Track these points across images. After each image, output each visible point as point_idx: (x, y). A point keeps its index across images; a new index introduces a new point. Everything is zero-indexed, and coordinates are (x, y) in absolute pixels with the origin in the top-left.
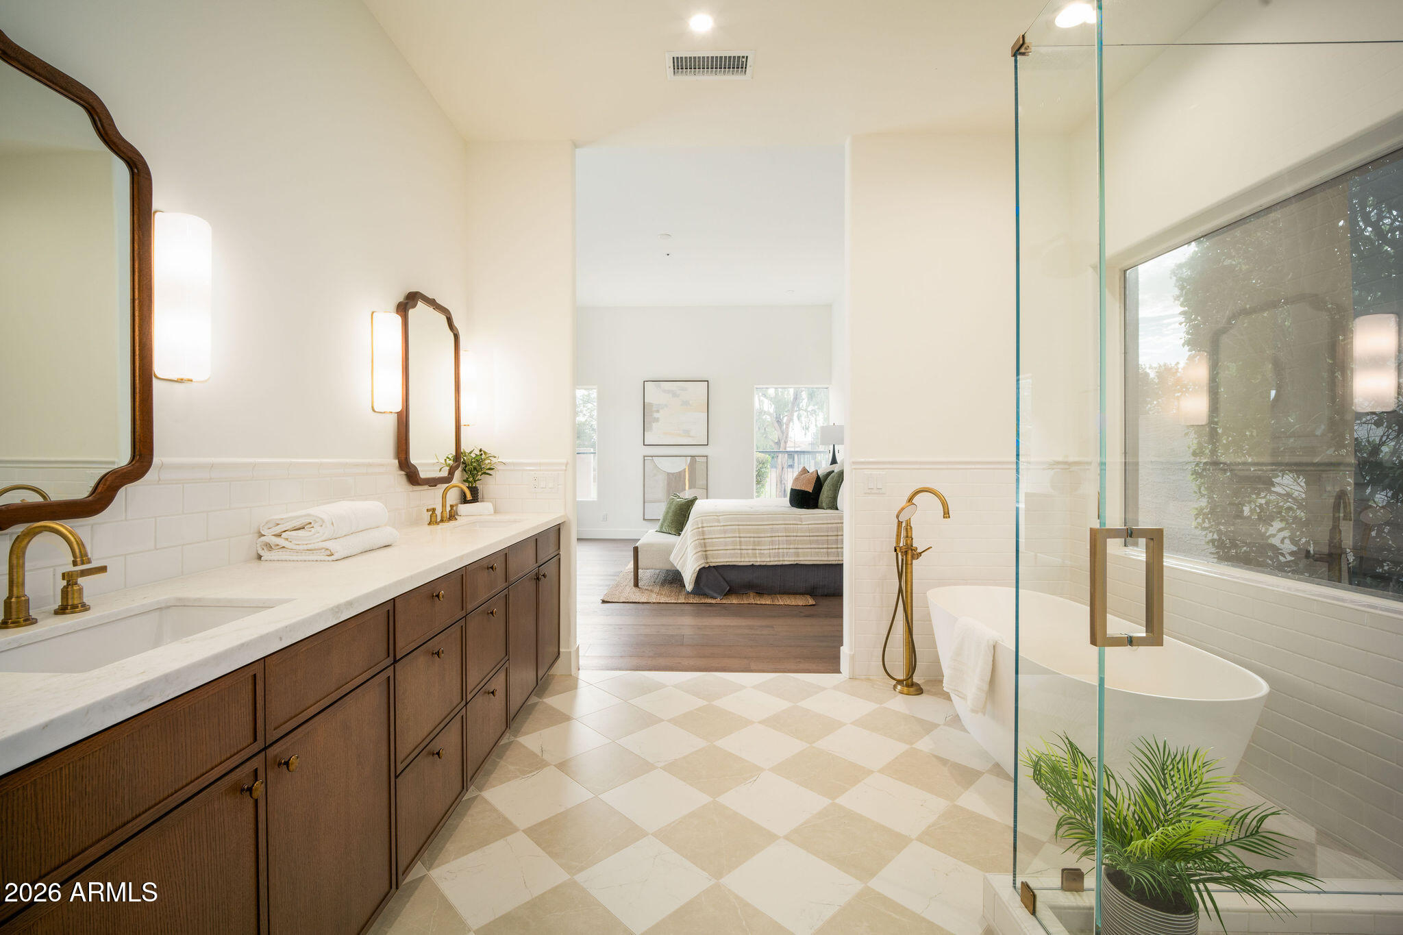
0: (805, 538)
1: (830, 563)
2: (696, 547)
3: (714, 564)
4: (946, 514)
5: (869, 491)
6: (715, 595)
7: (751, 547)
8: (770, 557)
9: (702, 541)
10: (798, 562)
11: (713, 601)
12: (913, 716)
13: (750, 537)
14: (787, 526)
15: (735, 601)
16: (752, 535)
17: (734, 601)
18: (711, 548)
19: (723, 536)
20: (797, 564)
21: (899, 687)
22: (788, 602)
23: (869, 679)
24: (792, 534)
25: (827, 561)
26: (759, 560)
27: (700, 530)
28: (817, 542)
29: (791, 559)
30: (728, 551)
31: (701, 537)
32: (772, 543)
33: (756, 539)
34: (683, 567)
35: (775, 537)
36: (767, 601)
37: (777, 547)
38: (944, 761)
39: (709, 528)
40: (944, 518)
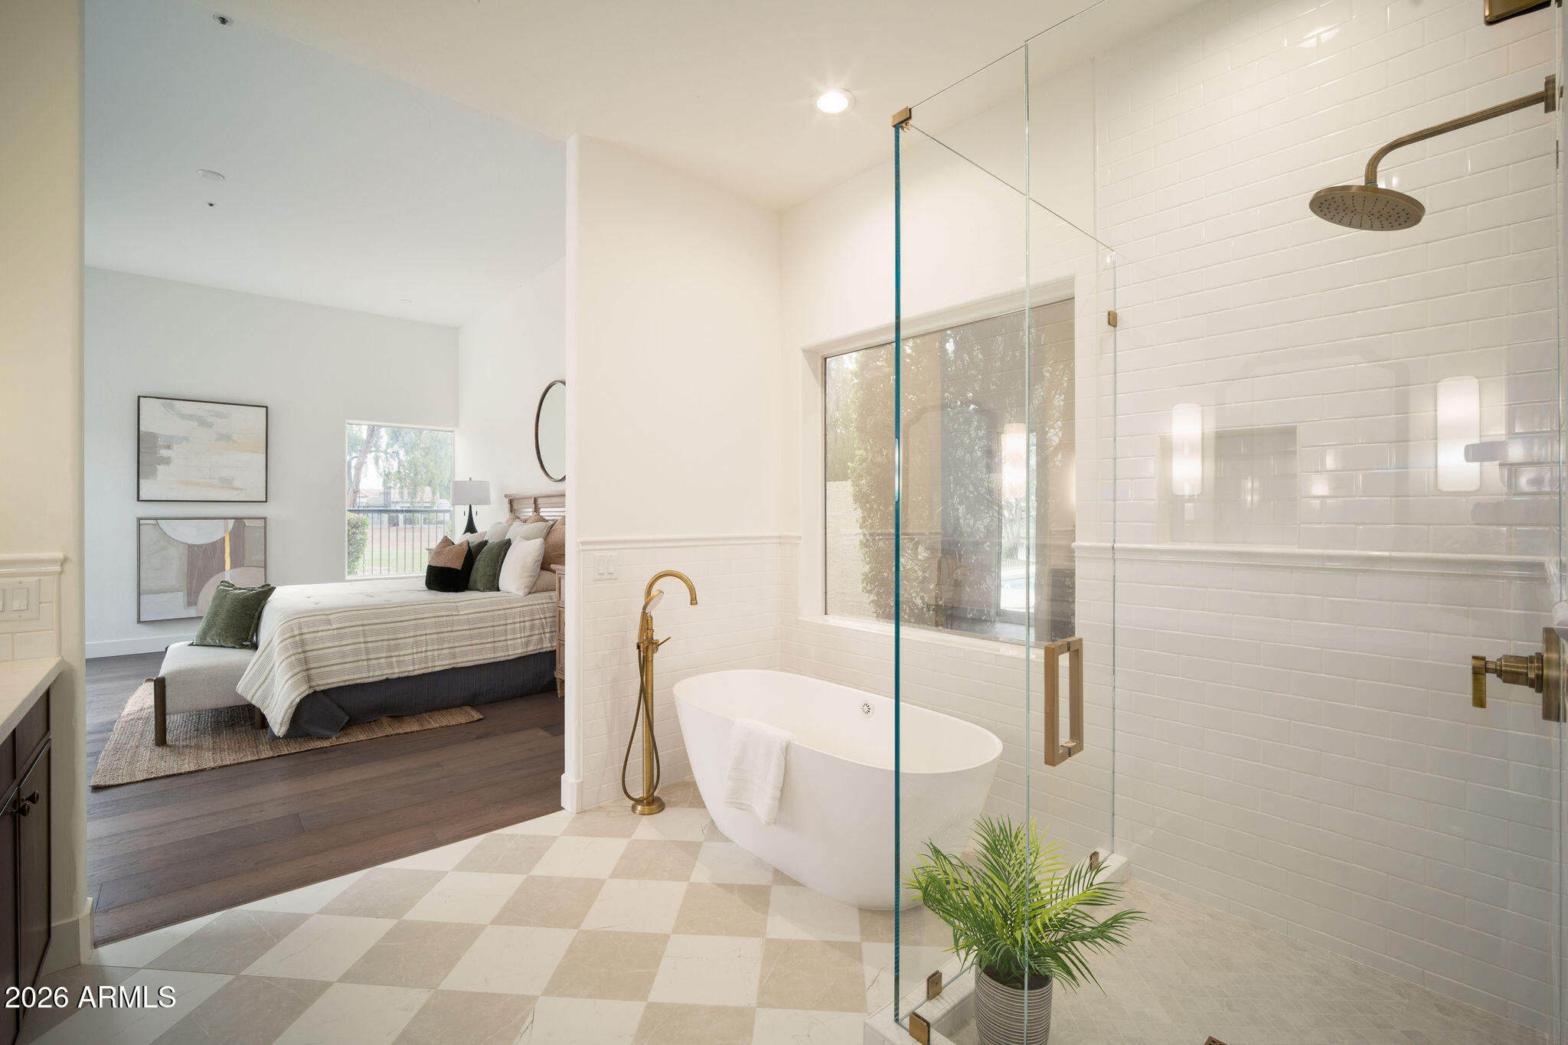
0: (464, 632)
1: (498, 660)
2: (291, 666)
3: (322, 688)
4: (694, 601)
5: (599, 577)
6: (328, 733)
7: (384, 655)
8: (414, 664)
9: (302, 656)
10: (455, 666)
11: (325, 744)
12: (671, 841)
13: (383, 640)
14: (437, 619)
15: (362, 737)
16: (385, 637)
17: (360, 736)
18: (316, 665)
19: (336, 643)
20: (453, 668)
21: (639, 808)
22: (445, 723)
23: (601, 807)
24: (445, 630)
25: (494, 658)
26: (396, 670)
27: (298, 638)
28: (480, 636)
29: (444, 663)
30: (347, 665)
31: (300, 650)
32: (417, 644)
33: (392, 642)
34: (264, 699)
35: (420, 635)
36: (411, 726)
37: (424, 649)
38: (729, 888)
39: (312, 635)
40: (691, 604)
